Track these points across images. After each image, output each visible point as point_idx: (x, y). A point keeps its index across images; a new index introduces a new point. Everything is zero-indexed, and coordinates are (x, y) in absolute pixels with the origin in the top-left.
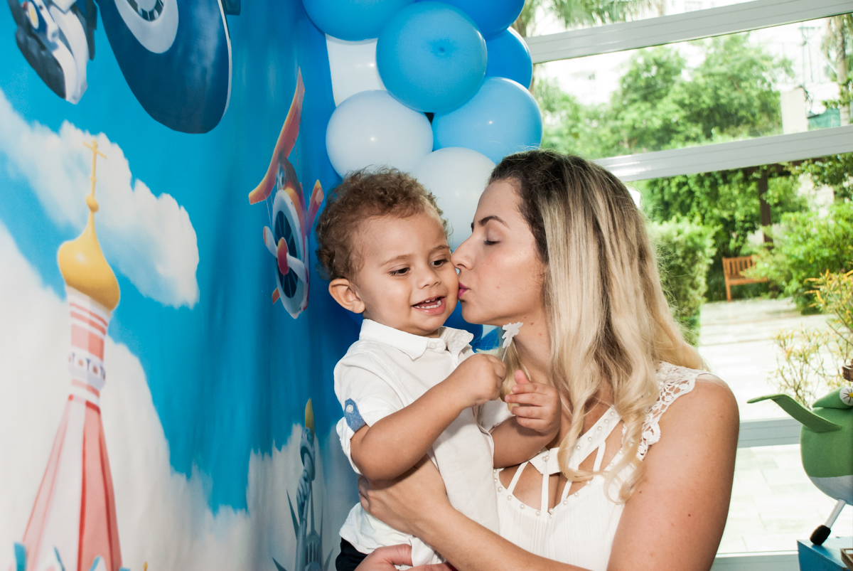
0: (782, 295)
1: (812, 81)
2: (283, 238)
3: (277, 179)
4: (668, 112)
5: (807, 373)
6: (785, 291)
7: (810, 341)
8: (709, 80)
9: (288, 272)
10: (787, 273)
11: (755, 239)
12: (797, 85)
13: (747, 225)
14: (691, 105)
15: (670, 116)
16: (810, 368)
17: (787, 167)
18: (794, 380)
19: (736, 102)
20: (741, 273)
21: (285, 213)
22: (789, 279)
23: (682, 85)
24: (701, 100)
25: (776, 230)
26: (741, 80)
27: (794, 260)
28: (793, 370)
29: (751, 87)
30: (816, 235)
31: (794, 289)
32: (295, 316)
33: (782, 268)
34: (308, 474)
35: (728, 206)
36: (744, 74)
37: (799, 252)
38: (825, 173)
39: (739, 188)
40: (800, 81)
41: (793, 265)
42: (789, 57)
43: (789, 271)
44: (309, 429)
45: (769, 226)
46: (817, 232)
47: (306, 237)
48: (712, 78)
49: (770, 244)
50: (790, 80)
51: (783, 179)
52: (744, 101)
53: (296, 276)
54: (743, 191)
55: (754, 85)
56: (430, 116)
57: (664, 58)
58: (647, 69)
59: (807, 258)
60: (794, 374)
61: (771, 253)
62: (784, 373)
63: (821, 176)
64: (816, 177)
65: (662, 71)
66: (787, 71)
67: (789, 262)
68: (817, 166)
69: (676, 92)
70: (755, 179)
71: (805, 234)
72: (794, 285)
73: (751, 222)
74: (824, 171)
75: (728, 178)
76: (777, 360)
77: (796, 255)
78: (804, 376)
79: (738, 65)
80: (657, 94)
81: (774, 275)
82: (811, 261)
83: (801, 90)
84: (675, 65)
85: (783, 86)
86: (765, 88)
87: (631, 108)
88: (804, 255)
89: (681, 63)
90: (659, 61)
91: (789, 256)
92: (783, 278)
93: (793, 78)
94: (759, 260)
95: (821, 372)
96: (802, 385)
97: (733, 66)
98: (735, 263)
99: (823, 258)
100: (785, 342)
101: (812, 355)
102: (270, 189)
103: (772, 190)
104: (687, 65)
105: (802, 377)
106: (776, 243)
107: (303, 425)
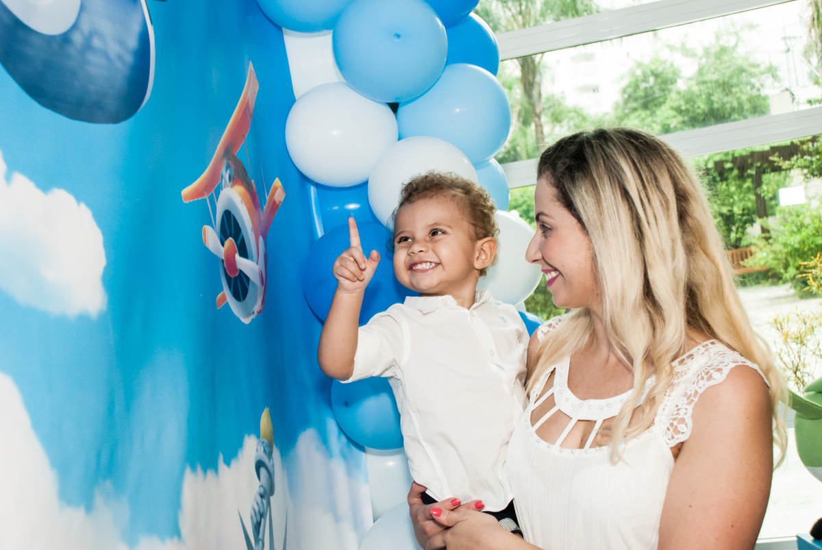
0: (781, 282)
1: (798, 84)
2: (231, 238)
3: (222, 177)
4: (668, 118)
5: (805, 354)
6: (784, 278)
7: (805, 324)
8: (703, 87)
9: (237, 274)
10: (784, 261)
11: (754, 231)
12: (783, 88)
13: (745, 218)
14: (687, 111)
15: (668, 122)
16: (808, 350)
17: (778, 162)
18: (793, 362)
19: (728, 106)
20: (742, 263)
21: (233, 212)
22: (786, 267)
23: (679, 93)
24: (696, 106)
25: (771, 222)
26: (732, 86)
27: (790, 248)
28: (791, 352)
29: (741, 92)
30: (809, 225)
31: (792, 275)
32: (246, 321)
33: (779, 256)
34: (265, 490)
35: (726, 202)
36: (734, 81)
37: (795, 241)
38: (814, 166)
39: (736, 185)
40: (786, 85)
41: (790, 254)
42: (775, 64)
43: (786, 259)
44: (265, 441)
45: (765, 218)
46: (810, 222)
47: (261, 238)
48: (705, 85)
49: (767, 235)
50: (776, 84)
51: (776, 173)
52: (735, 104)
53: (248, 279)
54: (740, 187)
55: (744, 90)
56: (394, 107)
57: (660, 69)
58: (645, 80)
59: (802, 246)
60: (792, 356)
61: (769, 243)
62: (782, 356)
63: (810, 169)
64: (806, 171)
65: (659, 80)
66: (774, 76)
67: (786, 250)
68: (805, 160)
69: (673, 99)
70: (751, 176)
71: (799, 224)
72: (792, 271)
73: (748, 215)
74: (812, 164)
75: (725, 175)
76: (775, 343)
77: (792, 244)
78: (802, 358)
79: (728, 73)
80: (656, 102)
81: (772, 263)
82: (806, 249)
83: (788, 93)
84: (670, 76)
85: (770, 90)
86: (755, 92)
87: (632, 116)
88: (799, 243)
89: (676, 73)
90: (656, 72)
91: (785, 245)
92: (781, 266)
93: (779, 82)
94: (758, 250)
95: (818, 353)
96: (800, 367)
97: (723, 74)
98: (736, 254)
99: (817, 246)
100: (781, 326)
101: (809, 337)
102: (213, 185)
103: (767, 184)
104: (681, 75)
105: (800, 359)
106: (773, 234)
107: (258, 437)
